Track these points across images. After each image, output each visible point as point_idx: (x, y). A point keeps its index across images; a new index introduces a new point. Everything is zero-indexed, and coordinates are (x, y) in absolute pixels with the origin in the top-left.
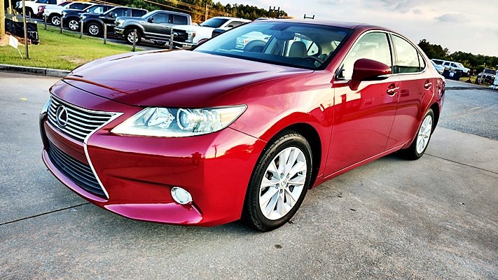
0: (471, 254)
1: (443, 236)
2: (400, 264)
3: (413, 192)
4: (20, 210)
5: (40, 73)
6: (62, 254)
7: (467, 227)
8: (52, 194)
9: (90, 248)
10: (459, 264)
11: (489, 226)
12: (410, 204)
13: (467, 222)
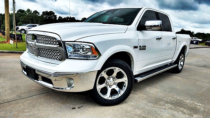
0: (169, 108)
1: (160, 103)
2: (139, 112)
3: (156, 88)
4: (4, 100)
5: (21, 53)
6: (16, 113)
7: (172, 99)
8: (16, 95)
9: (25, 111)
10: (163, 112)
11: (182, 98)
12: (152, 92)
13: (173, 98)
